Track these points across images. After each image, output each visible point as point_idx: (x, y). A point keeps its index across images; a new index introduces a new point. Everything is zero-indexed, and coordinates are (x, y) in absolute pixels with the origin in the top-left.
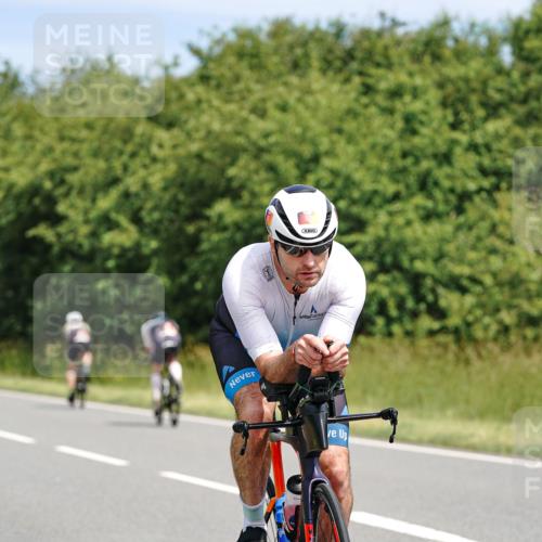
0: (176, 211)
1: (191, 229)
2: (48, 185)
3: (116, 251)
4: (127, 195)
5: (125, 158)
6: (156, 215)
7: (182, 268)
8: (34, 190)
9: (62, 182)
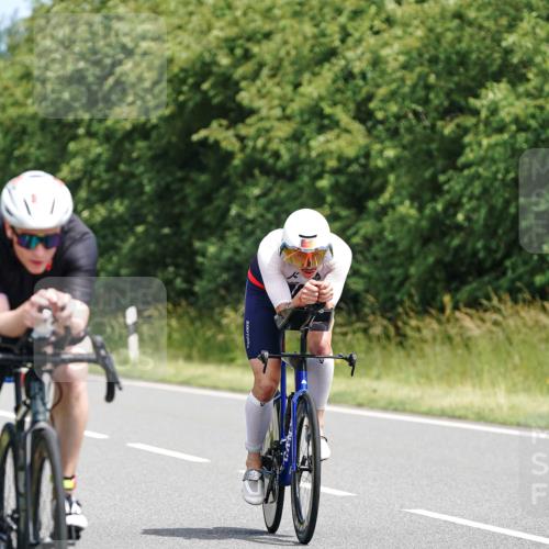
0: (426, 102)
1: (448, 129)
2: (225, 61)
3: (332, 163)
4: (348, 76)
5: (343, 19)
6: (394, 108)
7: (436, 189)
8: (204, 69)
9: (247, 56)
